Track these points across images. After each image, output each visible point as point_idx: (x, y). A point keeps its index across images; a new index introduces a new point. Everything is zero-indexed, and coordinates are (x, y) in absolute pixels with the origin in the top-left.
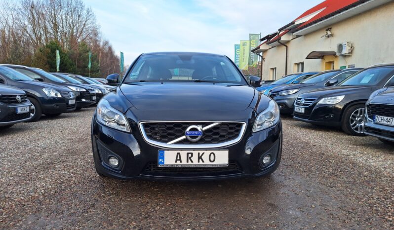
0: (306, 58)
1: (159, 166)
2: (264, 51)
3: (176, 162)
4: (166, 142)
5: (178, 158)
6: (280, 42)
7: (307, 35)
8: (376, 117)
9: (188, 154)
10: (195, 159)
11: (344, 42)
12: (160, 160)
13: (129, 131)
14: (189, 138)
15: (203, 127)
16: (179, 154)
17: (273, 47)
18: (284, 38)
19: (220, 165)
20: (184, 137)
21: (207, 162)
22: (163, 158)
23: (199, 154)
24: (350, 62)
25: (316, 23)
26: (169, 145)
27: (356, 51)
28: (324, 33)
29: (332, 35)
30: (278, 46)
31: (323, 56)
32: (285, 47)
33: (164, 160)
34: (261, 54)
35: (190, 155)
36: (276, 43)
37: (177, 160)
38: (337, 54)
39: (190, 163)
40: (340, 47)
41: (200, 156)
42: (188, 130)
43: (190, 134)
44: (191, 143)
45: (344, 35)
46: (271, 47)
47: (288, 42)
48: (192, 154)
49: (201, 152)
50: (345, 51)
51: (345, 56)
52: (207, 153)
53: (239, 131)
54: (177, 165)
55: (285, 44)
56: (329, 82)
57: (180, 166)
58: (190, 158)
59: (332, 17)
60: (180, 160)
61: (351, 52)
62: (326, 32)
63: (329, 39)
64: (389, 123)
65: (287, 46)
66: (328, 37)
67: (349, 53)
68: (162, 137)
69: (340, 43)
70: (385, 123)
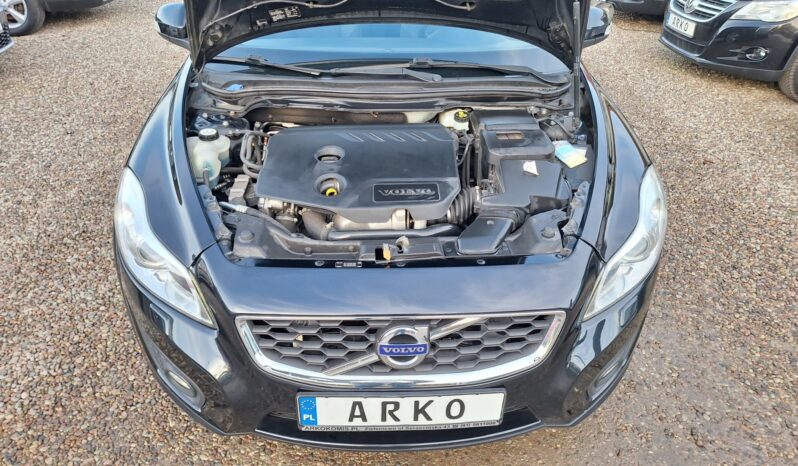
1: (303, 429)
3: (351, 420)
4: (320, 367)
5: (357, 412)
10: (405, 413)
12: (306, 416)
16: (358, 404)
21: (440, 419)
22: (314, 412)
23: (417, 403)
33: (315, 416)
35: (390, 407)
37: (352, 416)
39: (390, 421)
41: (420, 407)
43: (391, 352)
48: (397, 404)
52: (442, 401)
54: (353, 427)
57: (361, 430)
58: (391, 413)
60: (363, 417)
68: (307, 353)
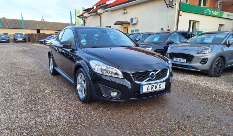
0: (114, 24)
1: (141, 93)
2: (86, 17)
4: (142, 81)
6: (97, 14)
7: (112, 11)
8: (174, 59)
9: (152, 86)
10: (154, 88)
11: (134, 18)
12: (141, 90)
13: (123, 78)
14: (151, 78)
15: (156, 72)
16: (148, 86)
17: (91, 16)
18: (99, 11)
19: (162, 89)
20: (149, 78)
21: (158, 89)
22: (142, 89)
24: (136, 28)
25: (119, 5)
26: (144, 82)
27: (139, 22)
28: (122, 11)
29: (127, 13)
30: (95, 15)
31: (122, 24)
32: (100, 17)
34: (84, 19)
36: (95, 13)
37: (148, 89)
38: (130, 23)
39: (152, 90)
40: (132, 20)
41: (156, 86)
42: (150, 74)
43: (151, 76)
44: (152, 80)
45: (133, 13)
46: (90, 15)
47: (101, 14)
48: (153, 86)
49: (156, 84)
50: (134, 22)
51: (134, 25)
52: (159, 84)
53: (167, 73)
54: (148, 92)
55: (100, 15)
56: (136, 40)
57: (149, 92)
59: (128, 3)
60: (149, 89)
61: (137, 23)
62: (123, 10)
63: (125, 15)
64: (180, 61)
65: (100, 16)
66: (125, 13)
67: (136, 23)
68: (140, 79)
69: (131, 17)
70: (178, 61)
